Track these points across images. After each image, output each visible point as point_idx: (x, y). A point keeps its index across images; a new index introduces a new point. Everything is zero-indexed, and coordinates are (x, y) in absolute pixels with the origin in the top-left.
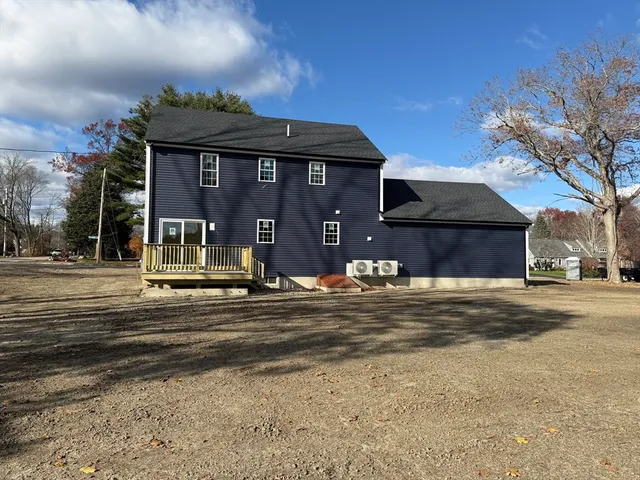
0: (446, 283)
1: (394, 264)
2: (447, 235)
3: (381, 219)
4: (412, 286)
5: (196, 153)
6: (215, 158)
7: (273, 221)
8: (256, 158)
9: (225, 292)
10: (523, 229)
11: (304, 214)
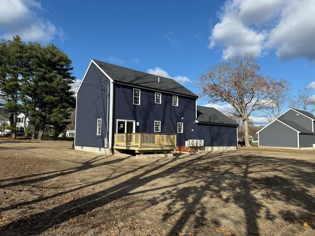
0: (216, 149)
1: (203, 141)
2: (216, 129)
3: (197, 122)
4: (206, 150)
5: (132, 88)
6: (139, 91)
7: (160, 122)
8: (154, 92)
9: (166, 155)
10: (236, 127)
11: (171, 119)
